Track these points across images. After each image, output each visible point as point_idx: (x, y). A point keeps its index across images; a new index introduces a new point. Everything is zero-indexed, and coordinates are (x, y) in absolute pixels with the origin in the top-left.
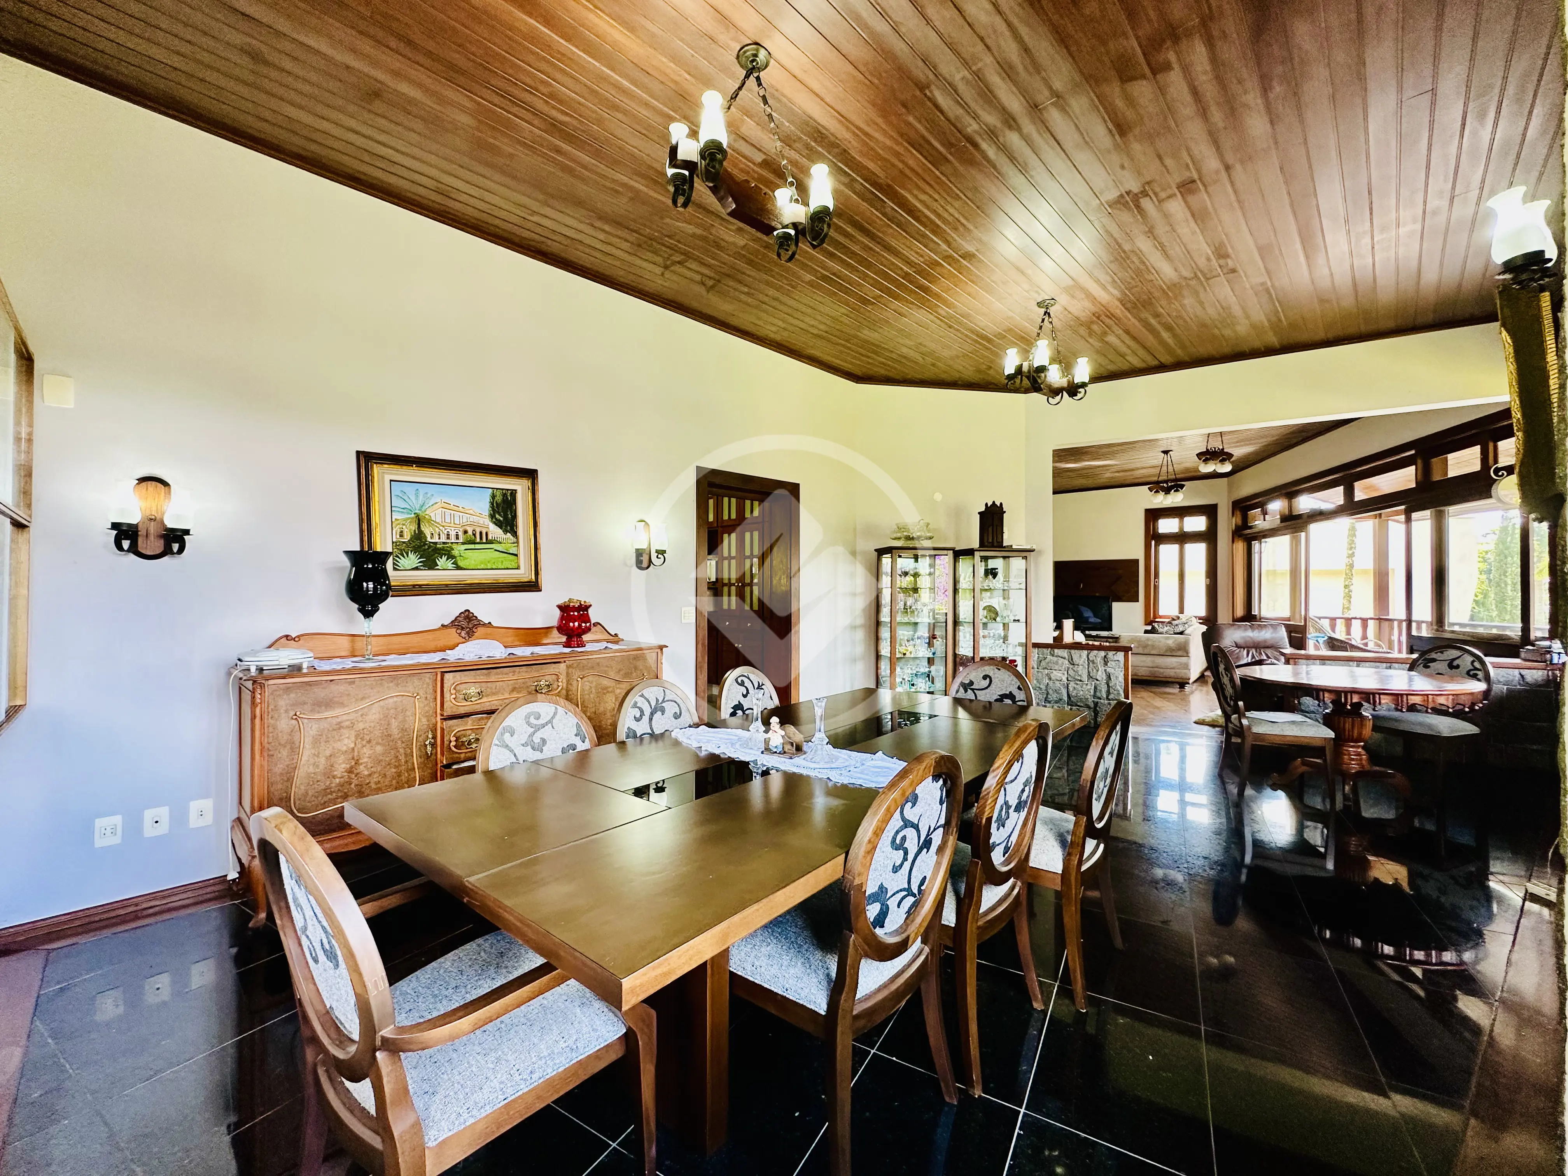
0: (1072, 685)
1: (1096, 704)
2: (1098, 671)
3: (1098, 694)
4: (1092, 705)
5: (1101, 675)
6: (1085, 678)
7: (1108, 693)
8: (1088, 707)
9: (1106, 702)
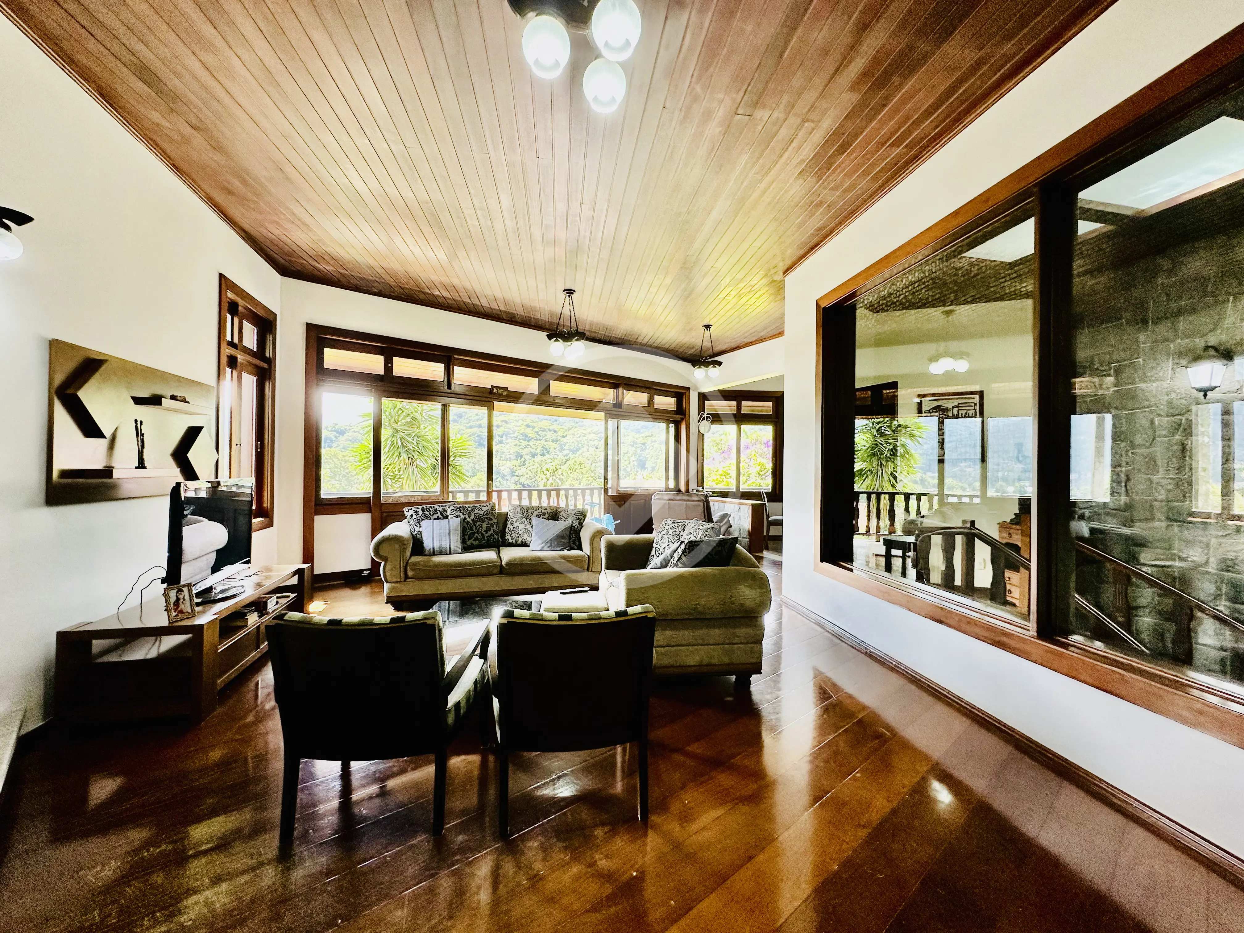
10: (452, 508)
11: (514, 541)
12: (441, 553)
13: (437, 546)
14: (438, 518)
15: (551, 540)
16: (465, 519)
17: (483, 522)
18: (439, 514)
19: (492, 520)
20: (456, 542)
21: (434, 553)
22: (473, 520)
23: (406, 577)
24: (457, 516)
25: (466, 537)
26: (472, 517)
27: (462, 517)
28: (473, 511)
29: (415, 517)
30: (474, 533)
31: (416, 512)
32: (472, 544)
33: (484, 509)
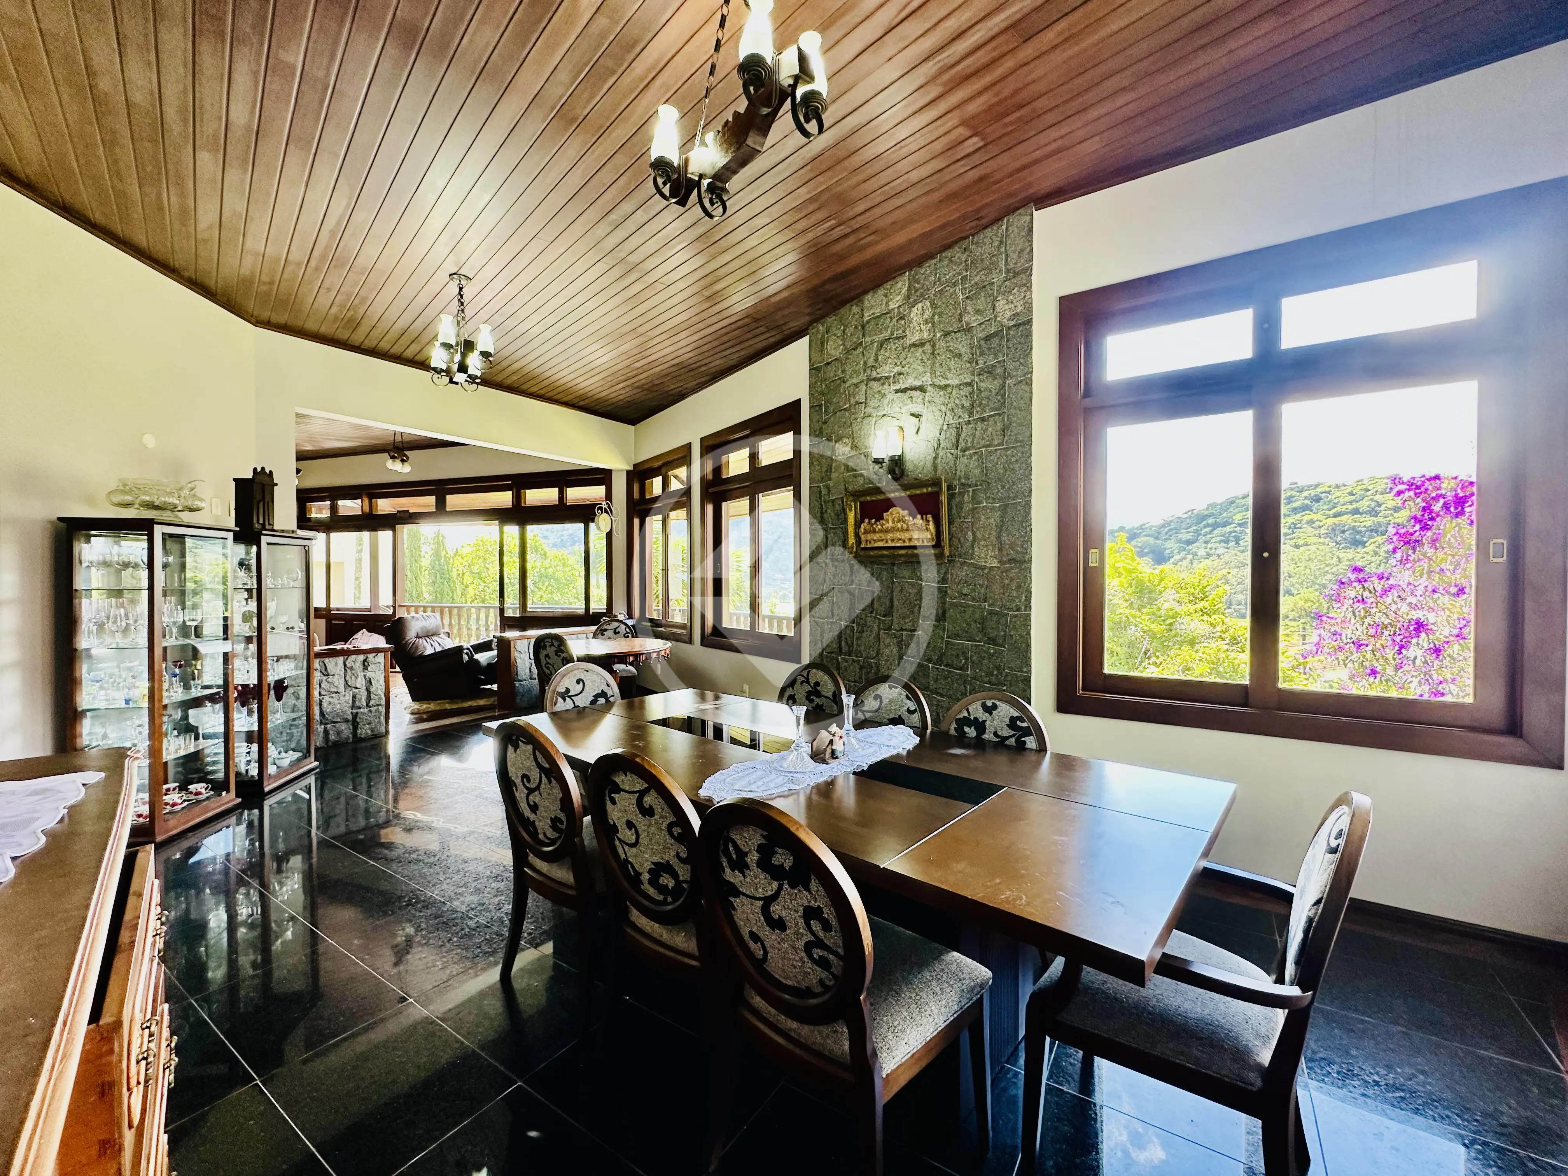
0: (326, 699)
1: (355, 716)
2: (357, 678)
3: (357, 704)
4: (350, 717)
5: (361, 683)
6: (341, 689)
7: (369, 699)
8: (346, 721)
9: (366, 710)
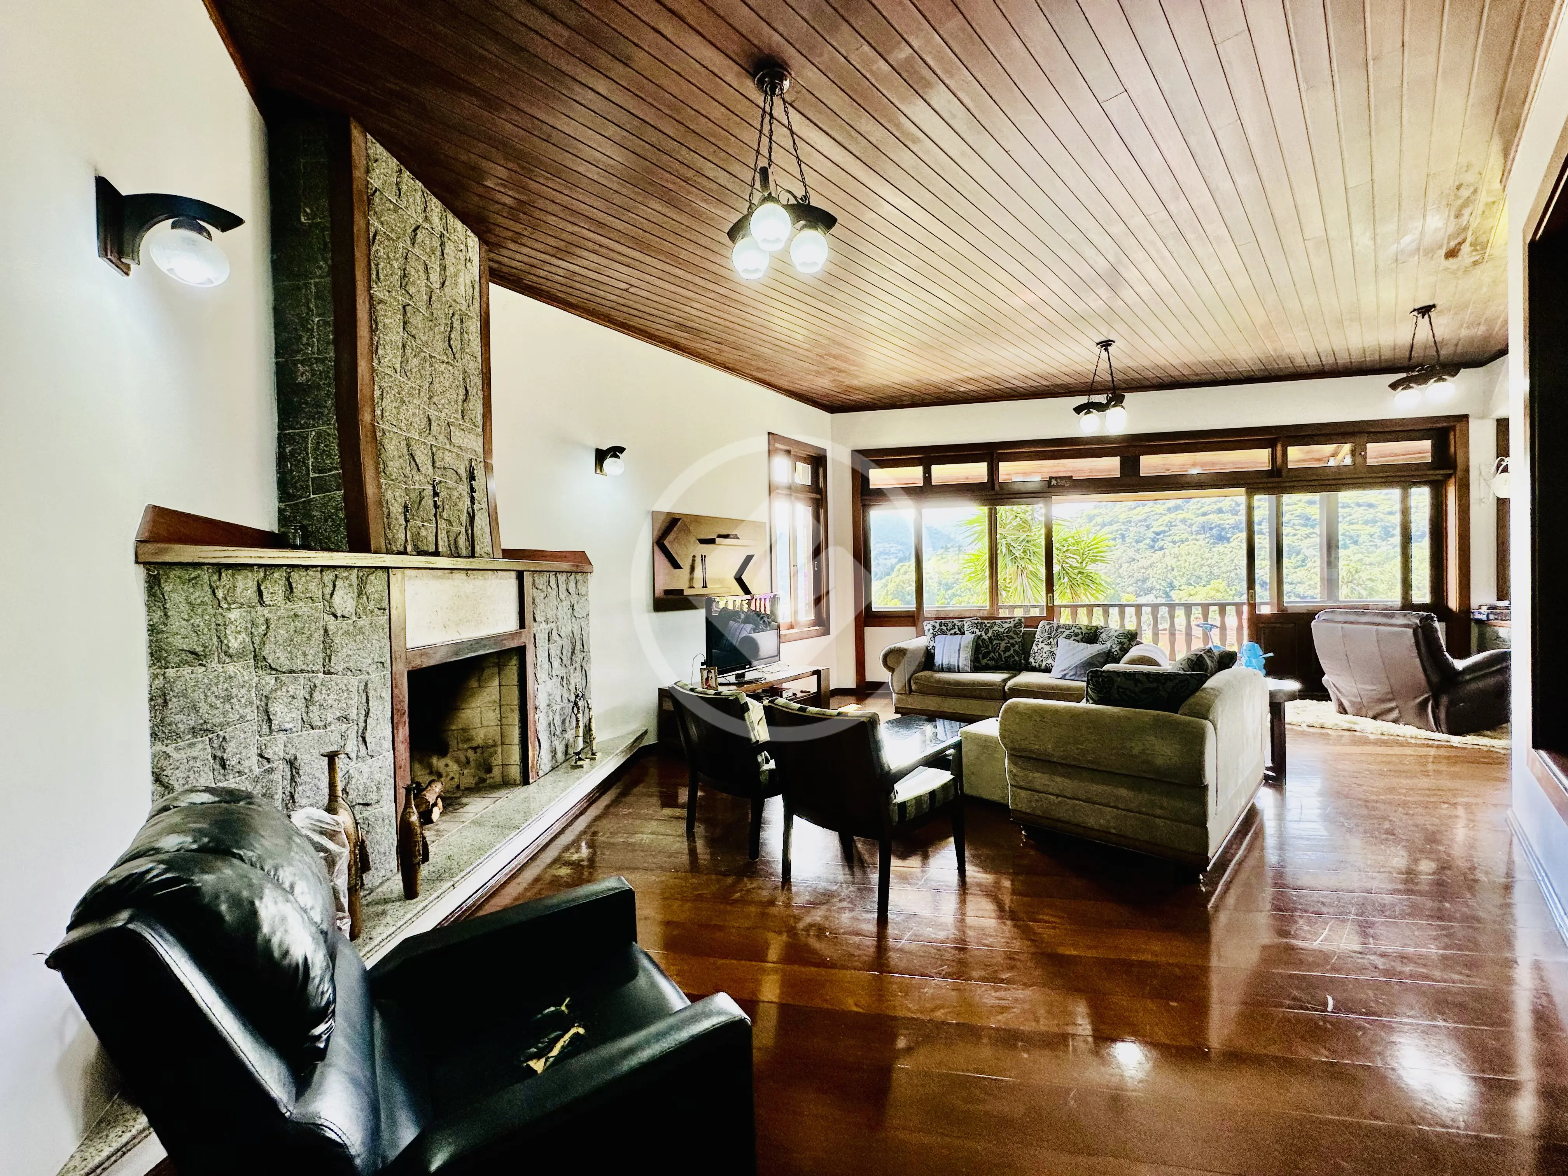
10: (969, 623)
11: (1037, 665)
12: (950, 670)
13: (945, 662)
14: (955, 634)
15: (1076, 667)
16: (981, 636)
17: (1002, 640)
18: (956, 630)
19: (1013, 638)
20: (964, 659)
21: (942, 670)
22: (990, 638)
23: (911, 691)
24: (973, 633)
25: (980, 656)
26: (990, 634)
27: (978, 633)
28: (991, 627)
29: (931, 631)
30: (989, 653)
31: (934, 626)
32: (987, 664)
33: (1006, 626)
